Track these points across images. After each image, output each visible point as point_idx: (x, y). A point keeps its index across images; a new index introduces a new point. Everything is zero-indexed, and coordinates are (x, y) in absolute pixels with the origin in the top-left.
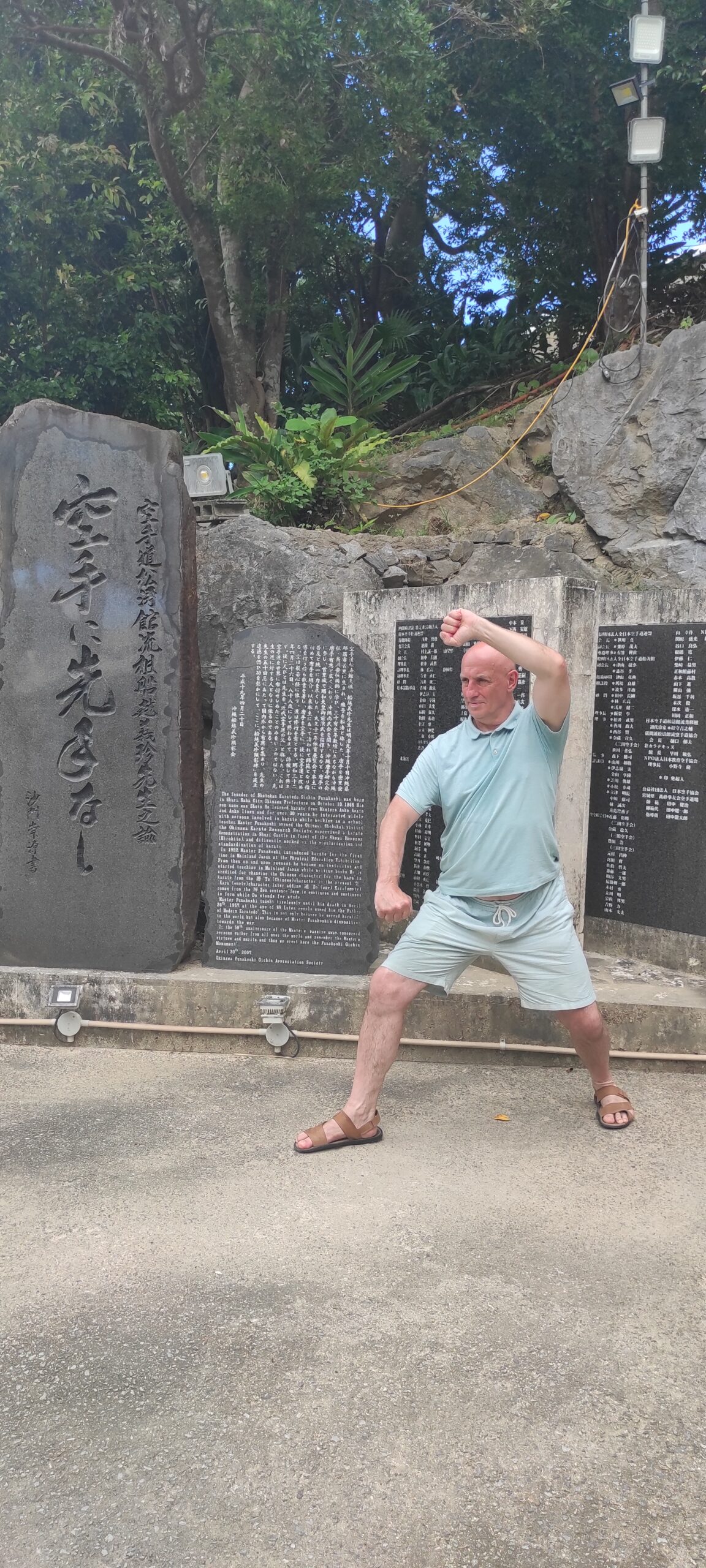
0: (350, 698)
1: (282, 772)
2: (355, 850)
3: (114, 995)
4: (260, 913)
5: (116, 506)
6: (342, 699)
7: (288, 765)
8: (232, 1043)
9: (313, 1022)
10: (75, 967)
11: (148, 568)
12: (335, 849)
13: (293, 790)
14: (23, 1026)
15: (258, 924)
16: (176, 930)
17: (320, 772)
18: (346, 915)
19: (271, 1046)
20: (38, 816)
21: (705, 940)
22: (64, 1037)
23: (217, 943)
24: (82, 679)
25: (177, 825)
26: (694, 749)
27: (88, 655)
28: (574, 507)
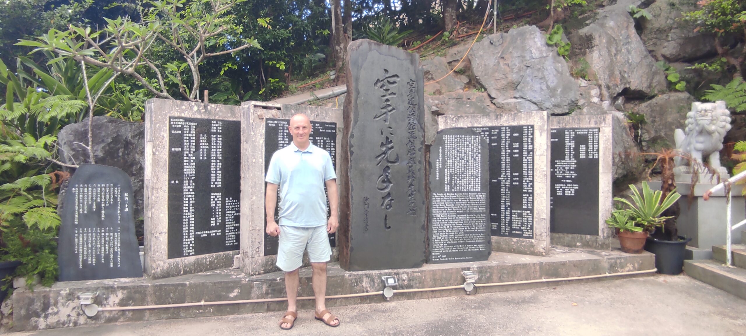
0: (479, 155)
1: (456, 185)
2: (483, 213)
3: (404, 278)
4: (449, 239)
5: (399, 81)
6: (477, 156)
7: (458, 182)
8: (450, 292)
9: (479, 281)
10: (386, 269)
11: (411, 106)
12: (476, 213)
13: (461, 192)
14: (367, 296)
15: (448, 245)
16: (424, 250)
17: (469, 184)
18: (480, 238)
19: (466, 291)
20: (368, 207)
21: (583, 236)
22: (386, 298)
23: (433, 254)
24: (386, 150)
25: (424, 207)
26: (575, 170)
27: (388, 141)
28: (482, 86)
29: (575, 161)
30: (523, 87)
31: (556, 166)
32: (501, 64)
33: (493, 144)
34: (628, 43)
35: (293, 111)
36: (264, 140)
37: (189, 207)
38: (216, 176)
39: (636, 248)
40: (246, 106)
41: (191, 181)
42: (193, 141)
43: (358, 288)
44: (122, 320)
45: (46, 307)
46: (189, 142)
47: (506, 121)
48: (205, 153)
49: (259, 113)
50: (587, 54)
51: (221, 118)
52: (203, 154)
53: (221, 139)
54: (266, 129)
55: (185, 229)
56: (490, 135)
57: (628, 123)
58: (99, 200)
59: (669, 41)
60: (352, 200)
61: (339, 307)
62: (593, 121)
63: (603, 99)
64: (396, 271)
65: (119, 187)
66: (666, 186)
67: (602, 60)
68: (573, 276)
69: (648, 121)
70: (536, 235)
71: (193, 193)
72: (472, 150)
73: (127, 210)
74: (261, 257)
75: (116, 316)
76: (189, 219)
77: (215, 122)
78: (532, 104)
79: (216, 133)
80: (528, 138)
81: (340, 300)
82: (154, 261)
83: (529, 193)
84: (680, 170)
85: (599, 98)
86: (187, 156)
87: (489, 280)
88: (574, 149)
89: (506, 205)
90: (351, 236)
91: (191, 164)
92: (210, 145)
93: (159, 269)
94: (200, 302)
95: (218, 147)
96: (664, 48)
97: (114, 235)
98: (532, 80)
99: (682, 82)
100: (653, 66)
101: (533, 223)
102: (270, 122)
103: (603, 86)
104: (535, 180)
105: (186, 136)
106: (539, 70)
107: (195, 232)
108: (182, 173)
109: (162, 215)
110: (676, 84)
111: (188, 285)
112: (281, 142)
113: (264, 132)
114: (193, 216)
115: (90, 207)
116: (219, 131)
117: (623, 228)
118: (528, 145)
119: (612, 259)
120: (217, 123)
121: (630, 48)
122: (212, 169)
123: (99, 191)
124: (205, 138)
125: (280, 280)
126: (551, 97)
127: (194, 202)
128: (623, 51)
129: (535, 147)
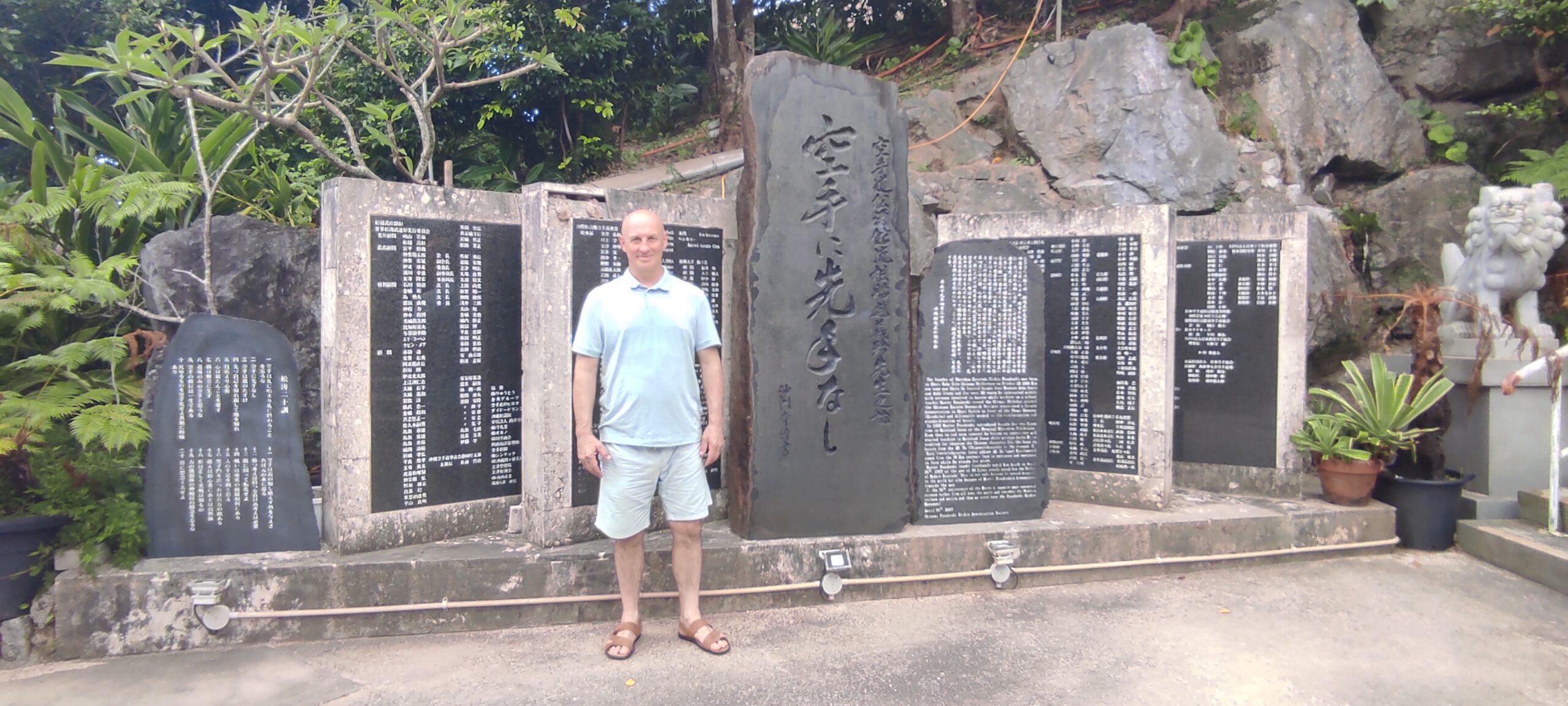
0: (1025, 297)
1: (974, 360)
2: (1031, 420)
3: (865, 555)
4: (959, 475)
5: (855, 142)
6: (1019, 299)
7: (979, 354)
8: (962, 585)
9: (1022, 561)
10: (826, 536)
11: (881, 193)
12: (1017, 420)
13: (984, 375)
14: (788, 591)
15: (958, 485)
16: (907, 496)
17: (1003, 358)
18: (1025, 472)
19: (995, 583)
20: (789, 406)
21: (1244, 469)
22: (828, 596)
23: (926, 504)
24: (826, 286)
25: (907, 407)
26: (1227, 330)
27: (831, 266)
28: (1031, 153)
29: (1228, 311)
30: (1118, 155)
31: (1187, 321)
32: (1072, 106)
33: (1053, 275)
34: (1345, 60)
35: (630, 204)
36: (570, 264)
37: (414, 405)
38: (471, 341)
39: (1355, 495)
40: (533, 194)
41: (419, 352)
42: (422, 268)
43: (769, 574)
44: (278, 637)
45: (122, 609)
46: (414, 269)
47: (1082, 225)
48: (447, 291)
49: (559, 209)
50: (1256, 85)
51: (479, 220)
52: (443, 294)
53: (479, 263)
54: (574, 243)
55: (407, 450)
56: (1048, 256)
57: (1341, 231)
58: (227, 391)
59: (1432, 56)
60: (756, 390)
61: (728, 615)
62: (1266, 226)
63: (1289, 180)
64: (847, 539)
65: (269, 362)
66: (1422, 364)
67: (1289, 97)
68: (1220, 553)
69: (1384, 227)
70: (1144, 466)
71: (423, 375)
72: (1010, 288)
73: (286, 410)
74: (566, 510)
75: (268, 629)
76: (414, 430)
77: (467, 228)
78: (1137, 190)
79: (470, 251)
80: (1128, 261)
81: (730, 600)
82: (344, 518)
83: (1130, 379)
84: (1452, 330)
85: (1279, 177)
86: (410, 298)
87: (1042, 559)
88: (1227, 286)
89: (1079, 403)
90: (753, 466)
91: (418, 315)
92: (457, 276)
93: (353, 534)
94: (439, 601)
95: (474, 280)
96: (1421, 70)
97: (259, 463)
98: (1137, 139)
99: (1459, 144)
100: (1397, 108)
101: (1136, 441)
102: (582, 226)
103: (1288, 153)
104: (1142, 351)
105: (407, 257)
106: (1151, 118)
107: (428, 456)
108: (400, 335)
109: (358, 422)
110: (1445, 147)
111: (414, 567)
112: (607, 269)
113: (569, 247)
114: (424, 424)
115: (209, 404)
116: (475, 246)
117: (1327, 453)
118: (1128, 277)
119: (1304, 516)
120: (471, 230)
121: (1347, 71)
122: (462, 326)
123: (226, 372)
124: (447, 262)
125: (605, 556)
126: (1177, 175)
127: (424, 394)
128: (1333, 76)
129: (1143, 281)
